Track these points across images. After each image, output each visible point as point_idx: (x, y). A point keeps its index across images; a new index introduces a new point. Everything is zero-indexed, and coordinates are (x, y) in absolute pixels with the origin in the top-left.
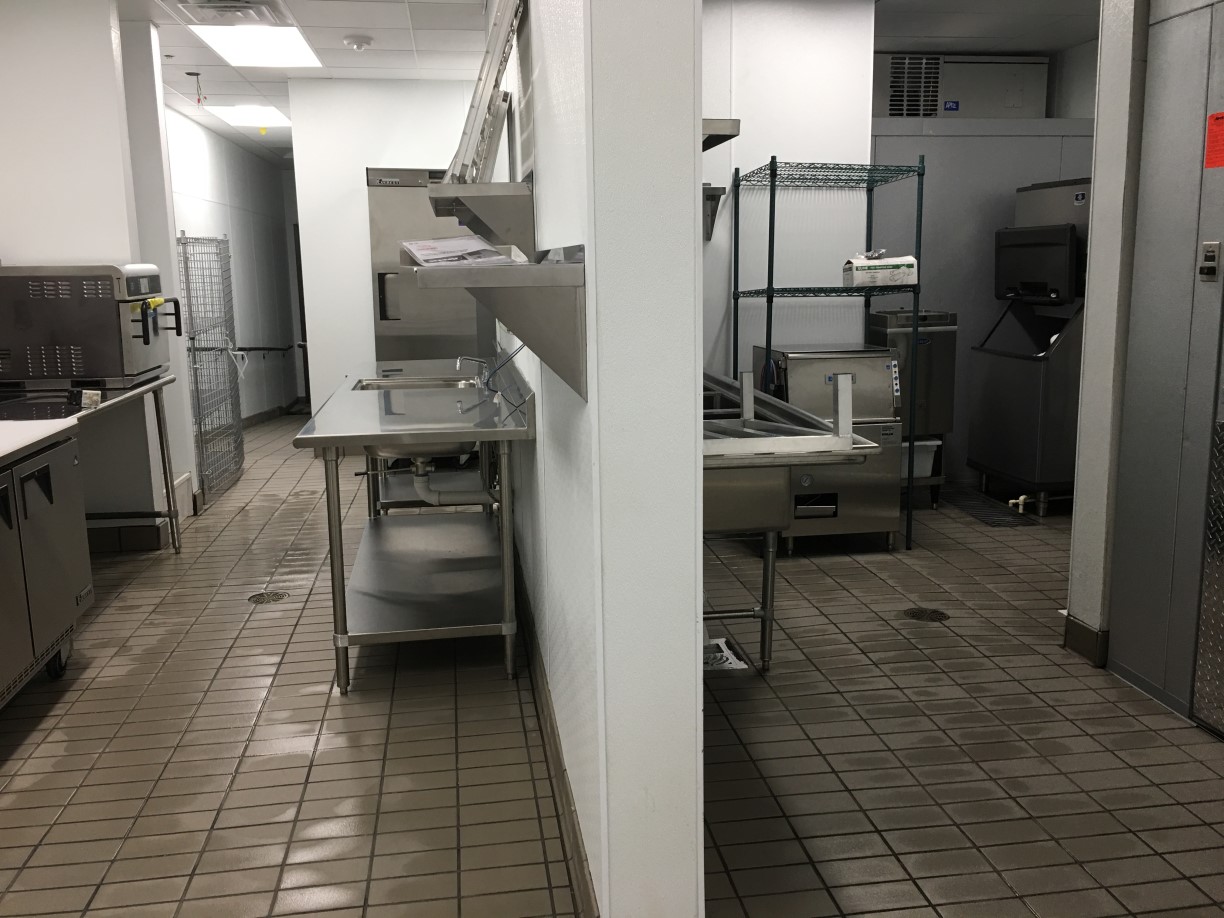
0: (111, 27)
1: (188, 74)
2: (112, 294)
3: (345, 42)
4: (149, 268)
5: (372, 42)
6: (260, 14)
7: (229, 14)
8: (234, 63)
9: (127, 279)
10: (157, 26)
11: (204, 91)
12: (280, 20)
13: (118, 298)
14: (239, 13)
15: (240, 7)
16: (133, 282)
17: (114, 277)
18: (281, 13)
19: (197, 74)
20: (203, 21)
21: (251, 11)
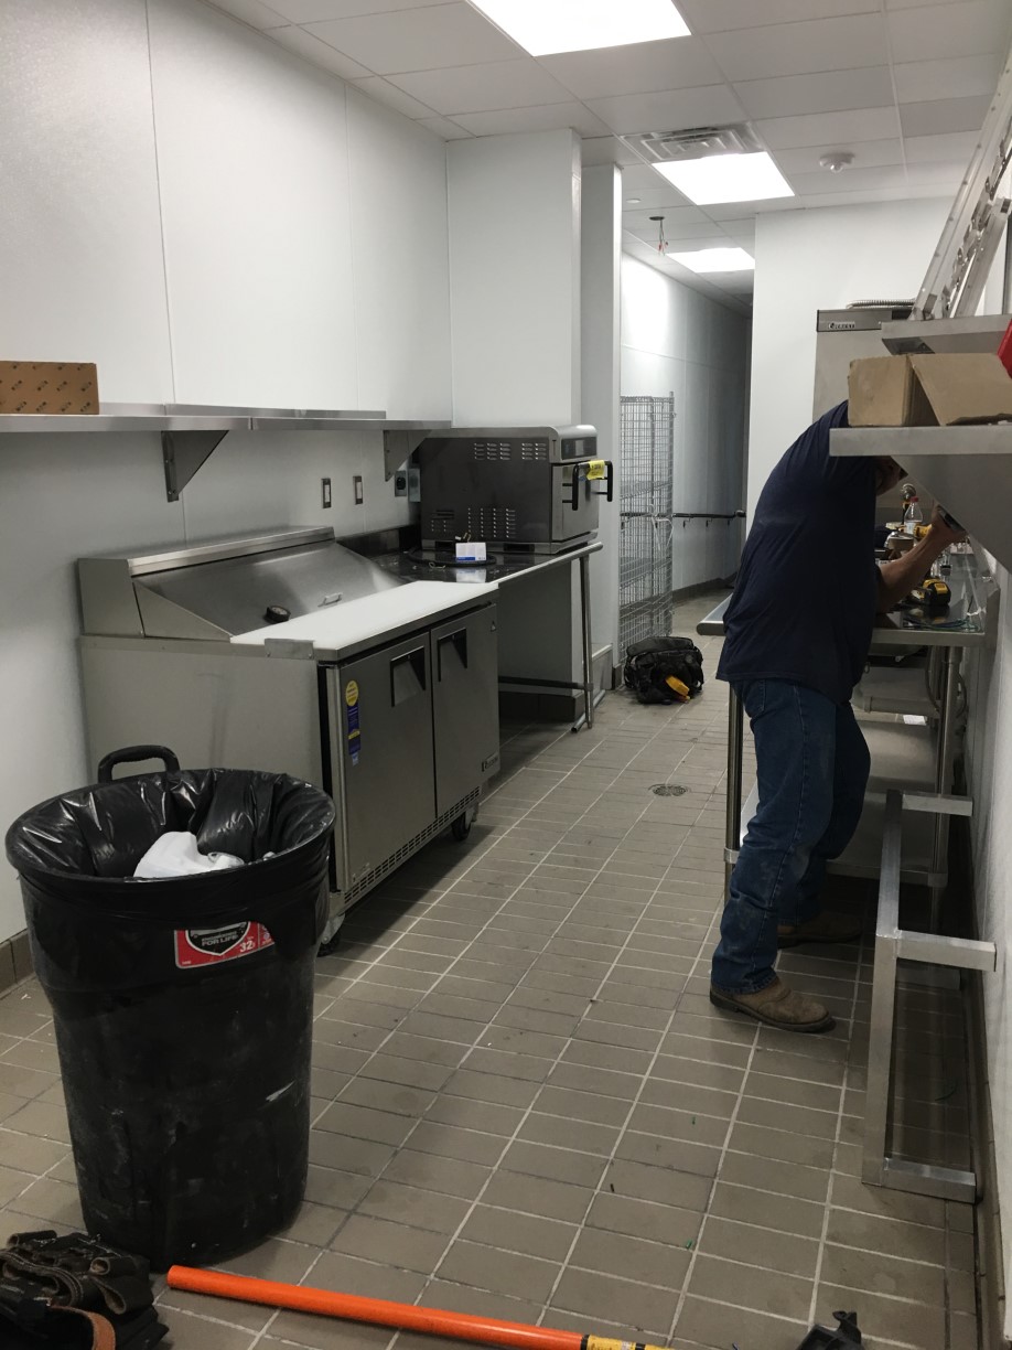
0: (572, 173)
1: (652, 218)
2: (547, 456)
3: (821, 163)
4: (587, 429)
5: (853, 160)
6: (727, 141)
7: (693, 145)
8: (699, 202)
9: (563, 441)
10: (620, 168)
11: (666, 237)
12: (750, 148)
13: (552, 461)
14: (704, 143)
15: (706, 136)
16: (568, 444)
17: (551, 438)
18: (750, 137)
19: (661, 218)
20: (667, 157)
21: (718, 139)
